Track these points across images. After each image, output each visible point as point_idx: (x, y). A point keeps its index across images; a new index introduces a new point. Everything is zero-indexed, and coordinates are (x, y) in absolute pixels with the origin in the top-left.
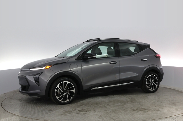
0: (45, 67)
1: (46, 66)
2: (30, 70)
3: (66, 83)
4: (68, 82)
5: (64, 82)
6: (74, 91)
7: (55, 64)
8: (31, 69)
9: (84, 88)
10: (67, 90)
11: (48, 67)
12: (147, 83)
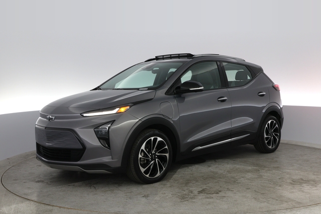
0: (117, 109)
1: (120, 108)
2: (83, 116)
3: (155, 140)
4: (159, 139)
5: (152, 138)
6: (167, 155)
7: (135, 104)
8: (85, 115)
9: (183, 149)
10: (157, 154)
11: (123, 110)
12: (265, 136)
